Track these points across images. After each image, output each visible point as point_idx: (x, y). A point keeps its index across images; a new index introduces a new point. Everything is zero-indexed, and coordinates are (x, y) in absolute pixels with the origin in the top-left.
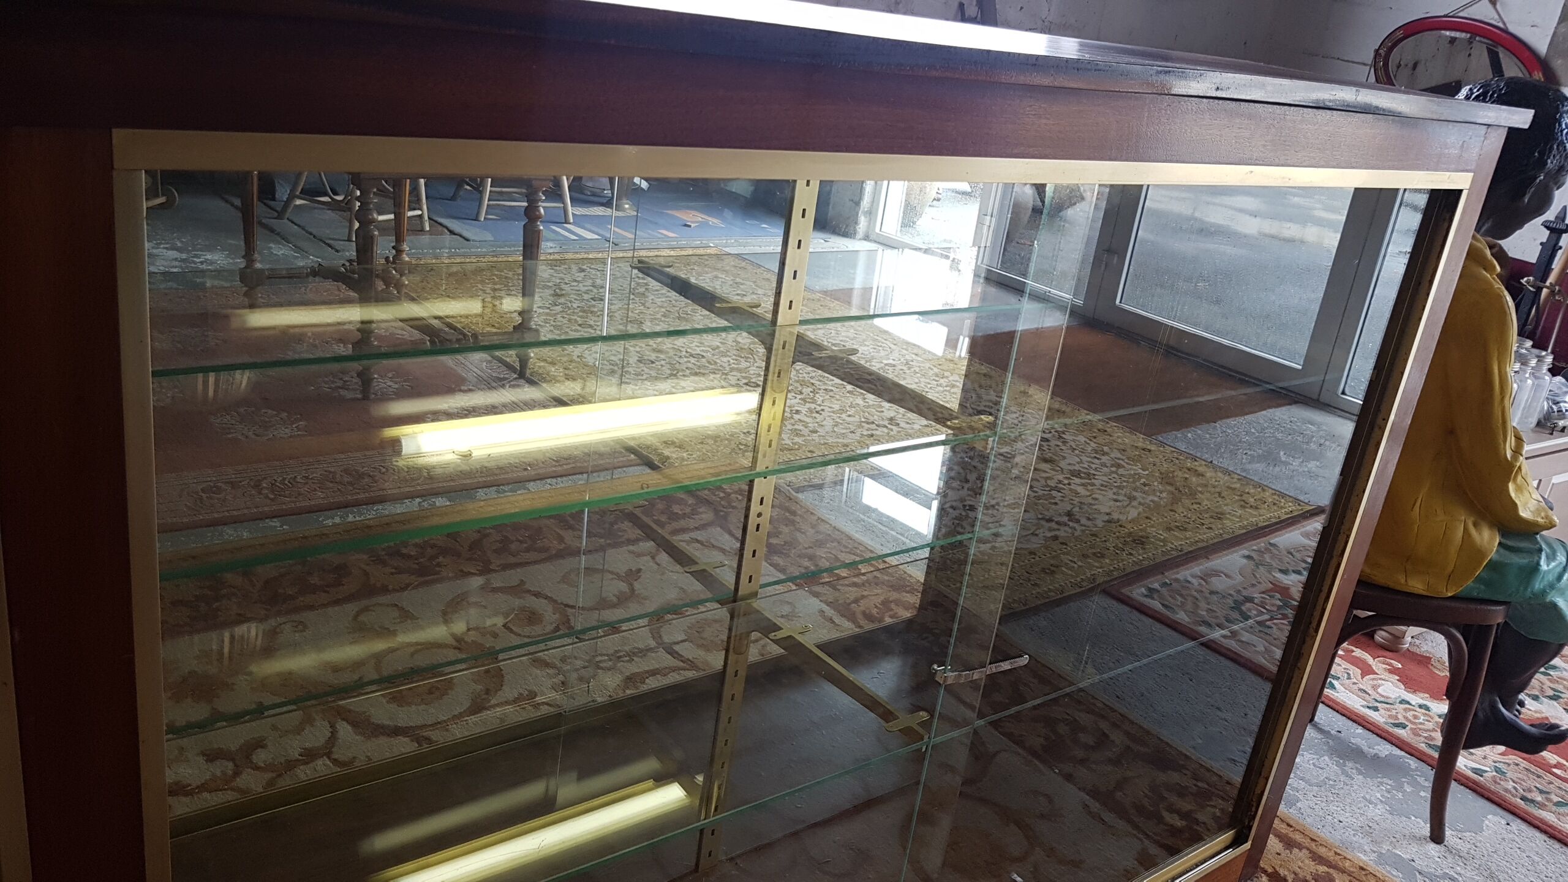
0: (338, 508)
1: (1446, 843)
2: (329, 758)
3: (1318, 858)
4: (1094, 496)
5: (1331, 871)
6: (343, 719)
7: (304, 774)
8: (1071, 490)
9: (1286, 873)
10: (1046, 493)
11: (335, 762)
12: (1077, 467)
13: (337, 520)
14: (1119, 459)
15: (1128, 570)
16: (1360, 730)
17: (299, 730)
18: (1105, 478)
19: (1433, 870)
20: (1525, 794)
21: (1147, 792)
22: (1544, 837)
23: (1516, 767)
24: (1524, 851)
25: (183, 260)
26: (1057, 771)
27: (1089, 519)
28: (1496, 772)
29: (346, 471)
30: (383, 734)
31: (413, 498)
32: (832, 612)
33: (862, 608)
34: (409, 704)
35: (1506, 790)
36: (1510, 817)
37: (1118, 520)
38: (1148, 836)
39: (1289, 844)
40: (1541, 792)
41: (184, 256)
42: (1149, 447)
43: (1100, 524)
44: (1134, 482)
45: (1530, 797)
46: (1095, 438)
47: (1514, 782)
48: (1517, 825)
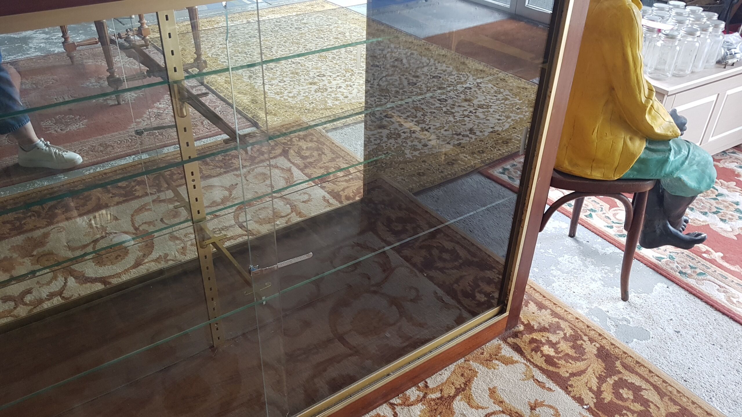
0: (93, 165)
1: (629, 300)
2: (61, 296)
3: (554, 314)
4: (487, 118)
5: (560, 321)
6: (71, 276)
7: (47, 305)
8: (476, 116)
9: (534, 323)
10: (461, 119)
11: (63, 298)
12: (483, 103)
13: (92, 171)
14: (508, 95)
15: (495, 159)
16: (600, 240)
17: (49, 283)
18: (497, 107)
19: (617, 316)
20: (682, 270)
21: (470, 283)
22: (686, 293)
23: (682, 255)
24: (672, 302)
25: (47, 39)
26: (425, 275)
27: (481, 132)
28: (670, 258)
29: (100, 145)
30: (89, 282)
31: (130, 155)
32: (330, 197)
33: (345, 194)
34: (105, 265)
35: (672, 268)
36: (671, 283)
37: (498, 131)
38: (465, 308)
39: (541, 306)
40: (692, 268)
41: (48, 36)
42: (526, 87)
43: (486, 134)
44: (513, 107)
45: (684, 271)
46: (497, 84)
47: (678, 263)
48: (674, 287)
